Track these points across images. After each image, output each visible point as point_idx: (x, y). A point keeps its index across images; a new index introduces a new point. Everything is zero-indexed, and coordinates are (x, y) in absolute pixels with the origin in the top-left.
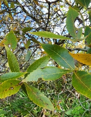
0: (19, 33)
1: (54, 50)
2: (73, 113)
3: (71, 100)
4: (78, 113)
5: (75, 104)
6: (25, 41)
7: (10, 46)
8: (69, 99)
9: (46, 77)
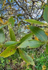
0: (15, 17)
1: (36, 30)
2: (40, 61)
3: (39, 54)
4: (43, 61)
5: (41, 56)
6: (18, 22)
7: (10, 25)
8: (38, 53)
9: (31, 46)
